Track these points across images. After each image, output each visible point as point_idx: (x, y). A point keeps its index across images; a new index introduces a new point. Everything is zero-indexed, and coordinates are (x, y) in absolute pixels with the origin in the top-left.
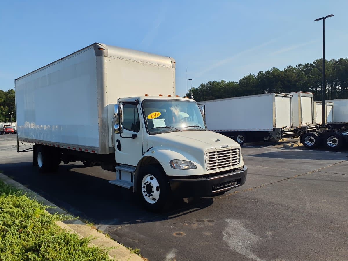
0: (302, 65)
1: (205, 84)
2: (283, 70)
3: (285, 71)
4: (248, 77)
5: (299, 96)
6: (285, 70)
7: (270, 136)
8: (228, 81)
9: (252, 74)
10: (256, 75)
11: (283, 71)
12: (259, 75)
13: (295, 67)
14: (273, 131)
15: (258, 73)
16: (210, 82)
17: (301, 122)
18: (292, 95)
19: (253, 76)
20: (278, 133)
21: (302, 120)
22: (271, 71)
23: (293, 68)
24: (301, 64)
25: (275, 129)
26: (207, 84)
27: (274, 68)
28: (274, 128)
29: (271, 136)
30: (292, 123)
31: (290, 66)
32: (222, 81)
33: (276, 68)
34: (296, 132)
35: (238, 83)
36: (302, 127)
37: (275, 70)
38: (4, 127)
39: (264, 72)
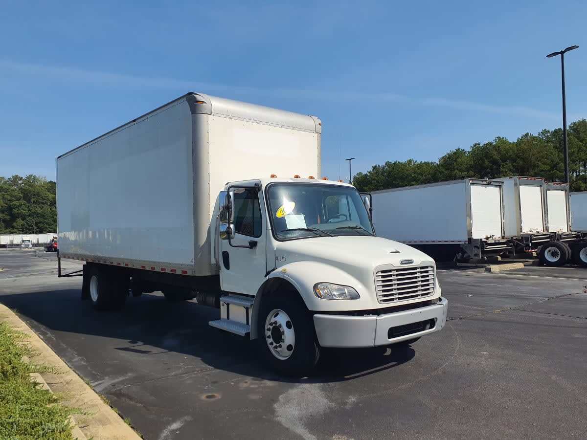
0: (549, 131)
1: (379, 166)
2: (516, 141)
3: (520, 142)
4: (455, 153)
5: (516, 184)
6: (518, 141)
7: (464, 252)
8: (419, 162)
9: (462, 148)
10: (468, 149)
11: (514, 143)
12: (473, 149)
13: (536, 134)
14: (467, 243)
15: (471, 147)
16: (388, 164)
17: (521, 229)
18: (503, 182)
19: (463, 152)
20: (476, 246)
21: (522, 225)
22: (494, 143)
23: (533, 138)
24: (547, 130)
25: (470, 240)
26: (384, 167)
27: (499, 138)
28: (468, 238)
29: (466, 252)
30: (503, 230)
31: (527, 135)
32: (410, 161)
33: (503, 138)
34: (511, 246)
35: (437, 164)
36: (522, 237)
37: (501, 141)
38: (53, 239)
39: (481, 145)
